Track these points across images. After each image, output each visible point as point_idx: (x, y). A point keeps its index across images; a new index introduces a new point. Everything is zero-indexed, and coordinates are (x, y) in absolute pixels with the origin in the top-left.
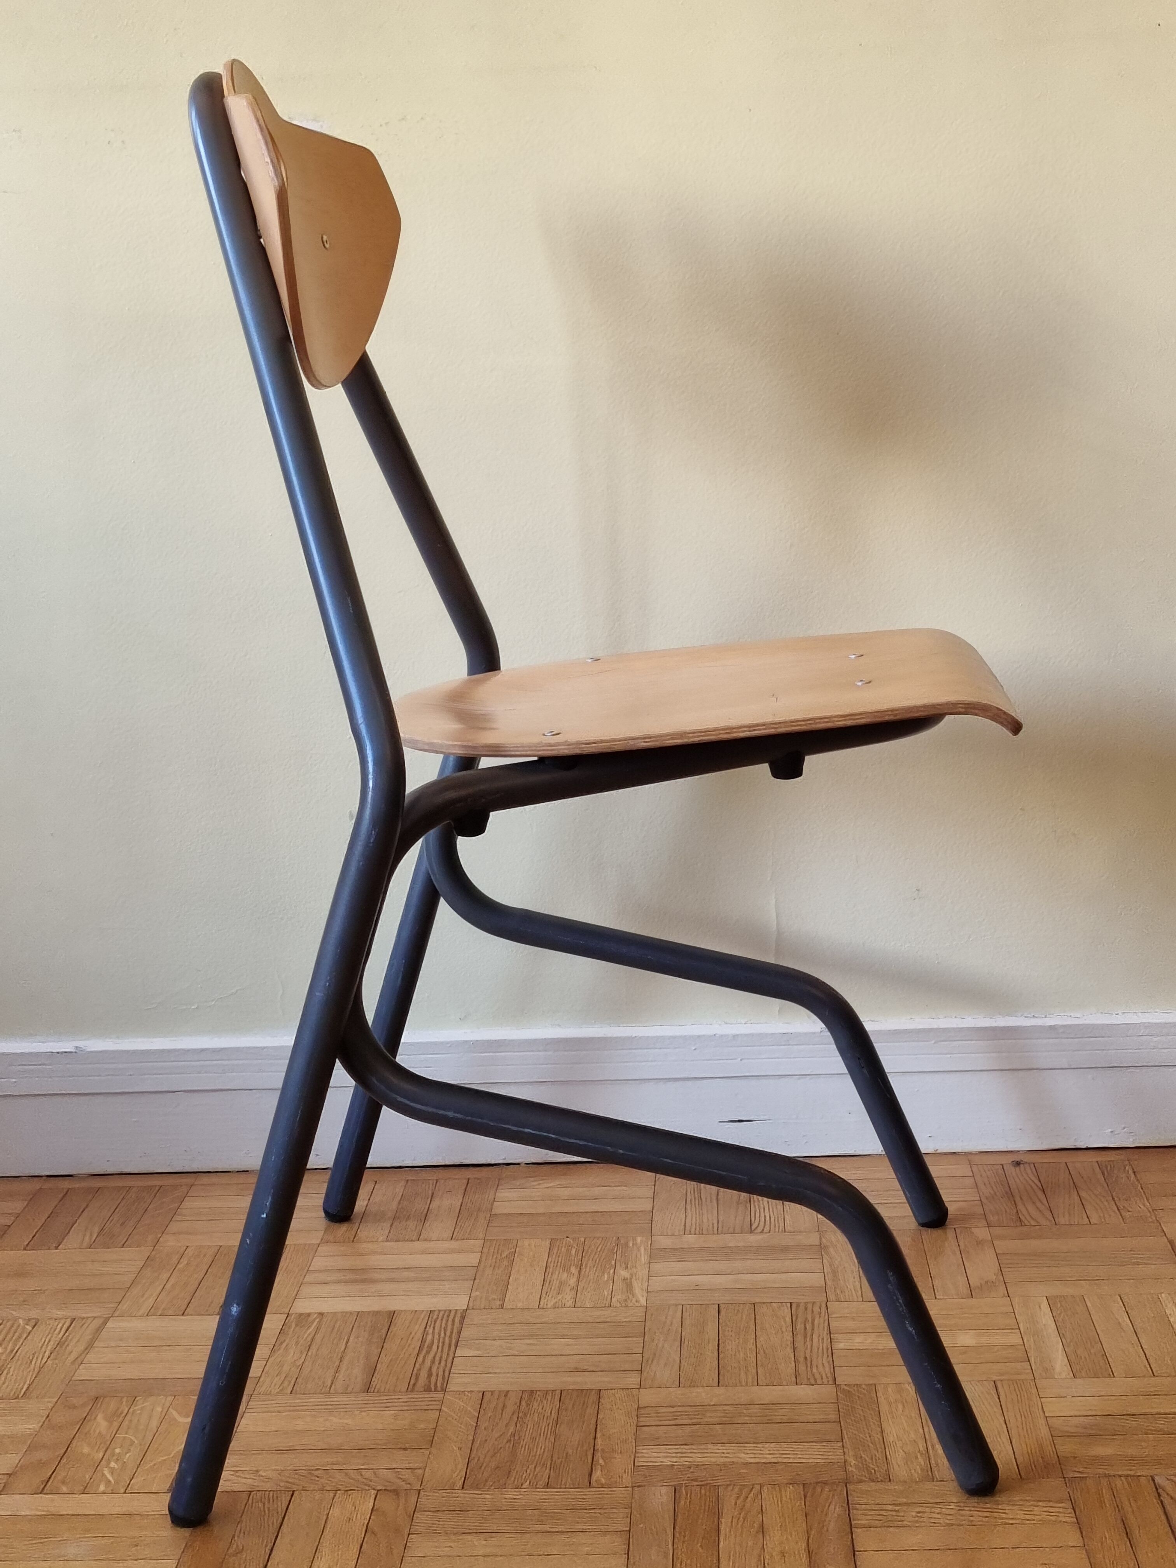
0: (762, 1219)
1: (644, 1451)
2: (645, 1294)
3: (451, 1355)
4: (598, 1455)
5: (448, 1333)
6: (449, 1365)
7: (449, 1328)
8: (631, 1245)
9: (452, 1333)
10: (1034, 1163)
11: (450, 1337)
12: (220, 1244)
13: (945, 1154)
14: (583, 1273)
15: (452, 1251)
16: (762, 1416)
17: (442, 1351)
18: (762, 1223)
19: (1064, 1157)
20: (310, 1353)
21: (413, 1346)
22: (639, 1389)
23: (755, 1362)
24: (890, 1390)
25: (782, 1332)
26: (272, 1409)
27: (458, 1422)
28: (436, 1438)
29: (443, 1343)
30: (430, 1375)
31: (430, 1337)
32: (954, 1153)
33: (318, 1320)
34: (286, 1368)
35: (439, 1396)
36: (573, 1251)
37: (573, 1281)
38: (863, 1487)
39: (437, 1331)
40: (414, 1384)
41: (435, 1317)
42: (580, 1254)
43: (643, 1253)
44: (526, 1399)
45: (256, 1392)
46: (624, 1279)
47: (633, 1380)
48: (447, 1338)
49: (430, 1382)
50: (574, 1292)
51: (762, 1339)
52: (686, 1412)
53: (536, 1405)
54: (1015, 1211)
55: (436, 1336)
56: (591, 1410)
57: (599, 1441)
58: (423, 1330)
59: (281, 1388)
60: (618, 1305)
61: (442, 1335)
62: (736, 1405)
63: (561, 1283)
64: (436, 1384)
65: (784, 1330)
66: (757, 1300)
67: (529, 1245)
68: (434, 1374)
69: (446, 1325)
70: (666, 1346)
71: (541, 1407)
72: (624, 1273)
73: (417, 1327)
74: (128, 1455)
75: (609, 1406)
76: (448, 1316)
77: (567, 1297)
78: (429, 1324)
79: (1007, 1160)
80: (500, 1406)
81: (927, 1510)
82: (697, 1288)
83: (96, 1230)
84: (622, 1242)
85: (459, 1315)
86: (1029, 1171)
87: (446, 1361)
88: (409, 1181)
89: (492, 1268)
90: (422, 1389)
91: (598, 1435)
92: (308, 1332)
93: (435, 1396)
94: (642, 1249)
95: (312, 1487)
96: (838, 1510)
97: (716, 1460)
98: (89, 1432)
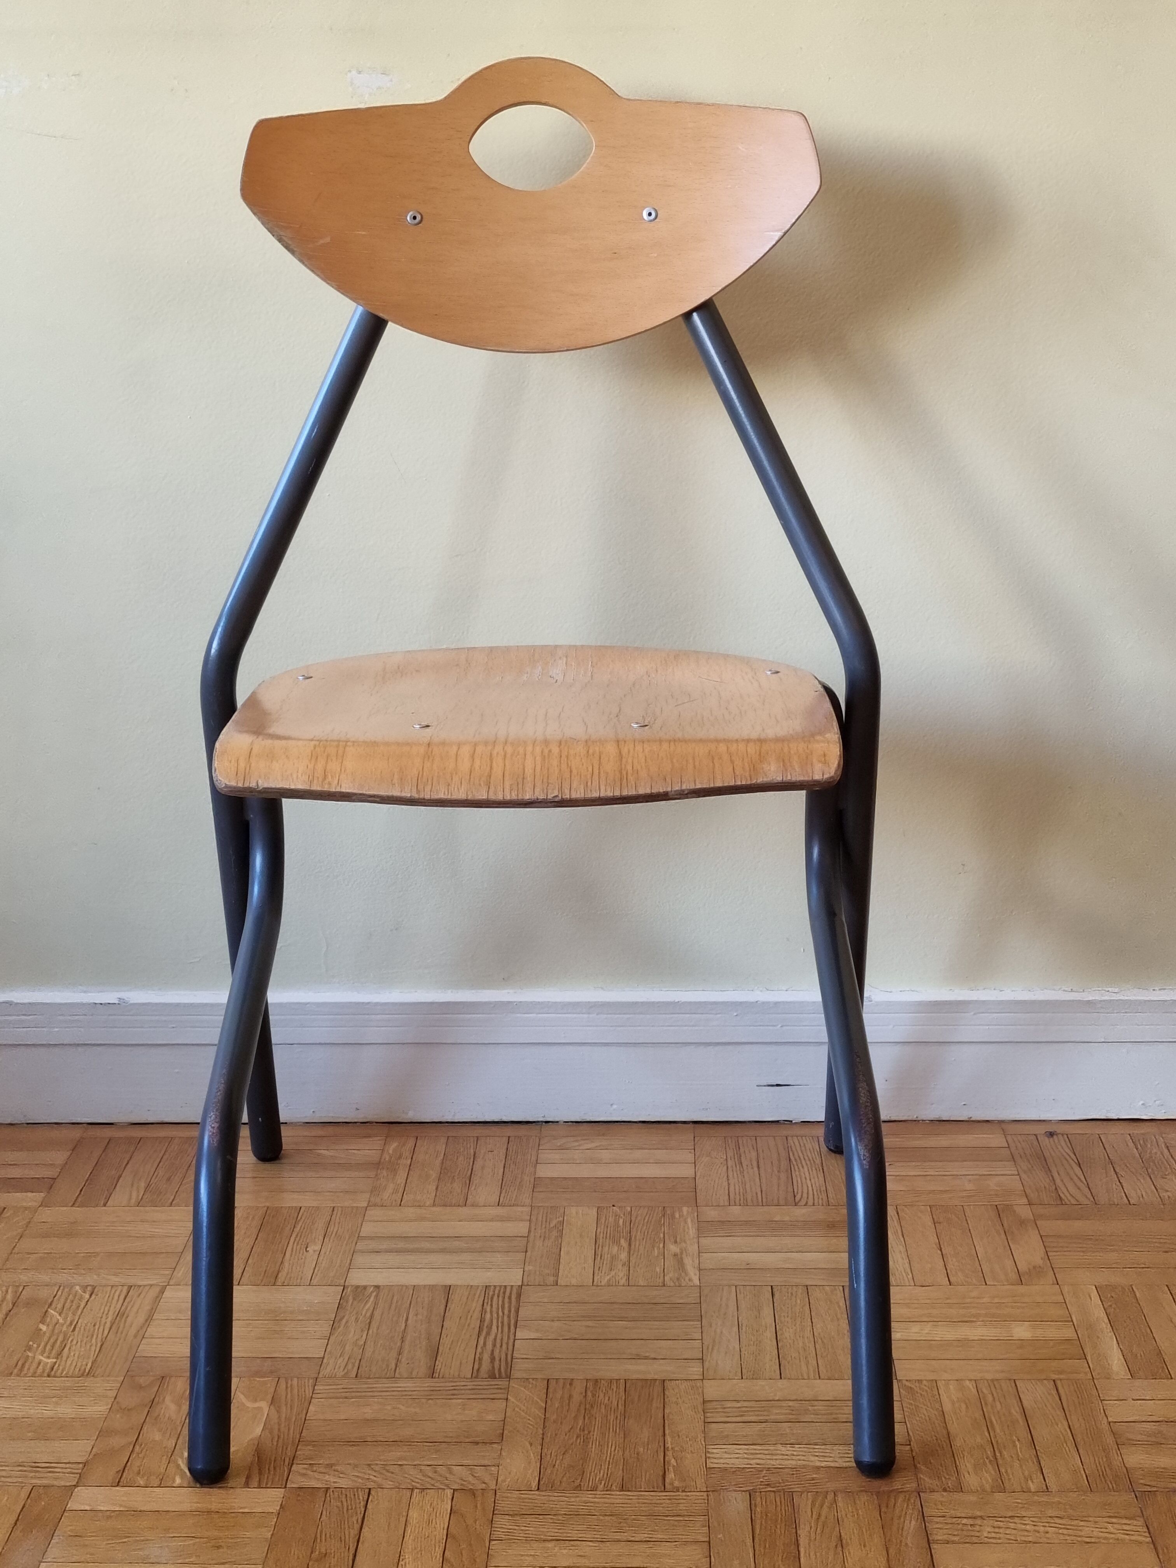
0: (805, 1191)
1: (715, 1451)
2: (698, 1273)
3: (512, 1337)
4: (669, 1454)
5: (506, 1312)
6: (511, 1347)
7: (506, 1306)
8: (677, 1216)
9: (510, 1311)
10: (1067, 1135)
11: (509, 1317)
12: (268, 1204)
13: (979, 1122)
14: (633, 1246)
15: (502, 1219)
16: (828, 1414)
17: (502, 1332)
18: (805, 1195)
19: (1098, 1129)
20: (370, 1332)
21: (472, 1326)
22: (702, 1380)
23: (814, 1352)
24: (951, 1387)
25: (838, 1319)
26: (339, 1395)
27: (526, 1413)
28: (505, 1432)
29: (502, 1323)
30: (493, 1359)
31: (488, 1316)
32: (988, 1121)
33: (374, 1294)
34: (348, 1348)
35: (503, 1383)
36: (621, 1221)
37: (623, 1256)
38: (936, 1496)
39: (494, 1309)
40: (478, 1370)
41: (491, 1293)
42: (628, 1224)
43: (690, 1226)
44: (591, 1389)
45: (321, 1376)
46: (675, 1255)
47: (695, 1370)
48: (506, 1318)
49: (493, 1367)
50: (626, 1268)
51: (818, 1326)
52: (751, 1407)
53: (602, 1395)
54: (1054, 1188)
55: (495, 1315)
56: (657, 1403)
57: (668, 1439)
58: (481, 1308)
59: (346, 1371)
60: (672, 1284)
61: (501, 1313)
62: (801, 1400)
63: (612, 1257)
64: (500, 1369)
65: (839, 1316)
66: (809, 1283)
67: (577, 1213)
68: (497, 1359)
69: (503, 1302)
70: (724, 1332)
71: (607, 1398)
72: (673, 1248)
73: (474, 1305)
75: (674, 1400)
76: (504, 1293)
77: (620, 1274)
78: (486, 1301)
79: (1041, 1130)
80: (566, 1396)
81: (1001, 1524)
82: (748, 1267)
83: (143, 1185)
84: (668, 1212)
85: (514, 1291)
86: (1063, 1143)
87: (507, 1344)
88: (450, 1139)
89: (542, 1239)
90: (487, 1376)
91: (667, 1432)
92: (367, 1307)
93: (500, 1383)
94: (689, 1220)
95: (388, 1484)
96: (913, 1522)
97: (786, 1462)
98: (159, 1415)
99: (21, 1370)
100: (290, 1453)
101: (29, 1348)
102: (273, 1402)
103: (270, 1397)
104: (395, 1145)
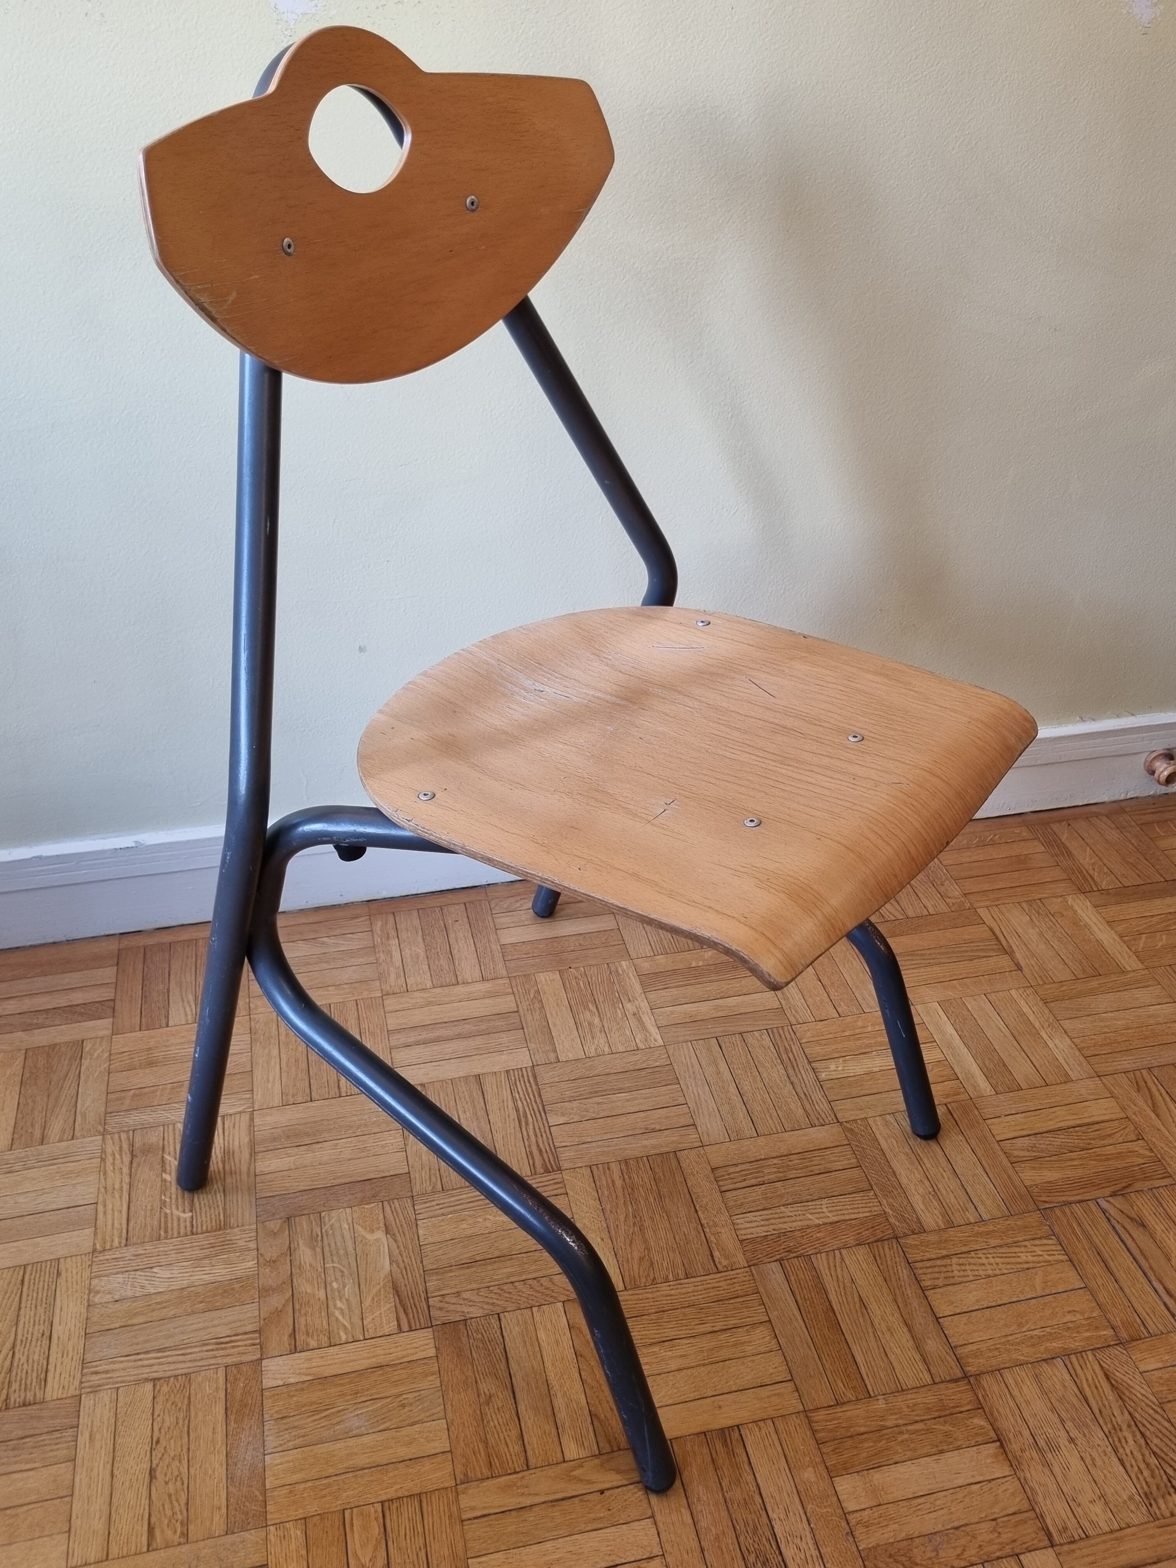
1: (739, 1221)
2: (657, 1031)
3: (546, 1125)
4: (707, 1231)
5: (532, 1098)
6: (549, 1136)
7: (530, 1090)
8: (620, 971)
9: (534, 1096)
11: (536, 1102)
14: (600, 1010)
15: (492, 995)
16: (804, 1167)
21: (511, 1117)
22: (702, 1147)
23: (772, 1103)
24: (880, 1124)
25: (775, 1066)
26: (437, 1213)
27: (586, 1206)
29: (533, 1110)
30: (540, 1152)
31: (519, 1102)
35: (557, 1176)
36: (582, 984)
37: (597, 1021)
38: (910, 1241)
39: (522, 1096)
40: (534, 1165)
41: (513, 1078)
42: (588, 987)
43: (633, 981)
44: (625, 1170)
45: (414, 1193)
46: (634, 1014)
47: (693, 1136)
48: (533, 1104)
49: (544, 1160)
50: (604, 1035)
51: (764, 1076)
52: (748, 1170)
53: (635, 1176)
55: (525, 1102)
56: (679, 1177)
57: (701, 1214)
58: (511, 1098)
59: (432, 1186)
60: (644, 1047)
61: (529, 1101)
62: (781, 1156)
63: (590, 1025)
64: (550, 1161)
65: (775, 1063)
66: (742, 1030)
67: (546, 981)
68: (544, 1150)
69: (525, 1085)
70: (700, 1093)
71: (641, 1180)
72: (631, 1007)
73: (504, 1092)
74: (346, 1290)
75: (690, 1171)
76: (523, 1077)
77: (602, 1041)
78: (512, 1087)
80: (610, 1181)
81: (965, 1261)
82: (692, 1020)
84: (613, 969)
85: (530, 1074)
88: (420, 912)
89: (530, 1013)
90: (542, 1172)
91: (697, 1208)
93: (555, 1176)
94: (631, 975)
95: (509, 1307)
96: (905, 1271)
97: (795, 1224)
98: (300, 1264)
99: (166, 1232)
100: (421, 1288)
101: (164, 1204)
102: (387, 1232)
103: (382, 1225)
104: (379, 924)
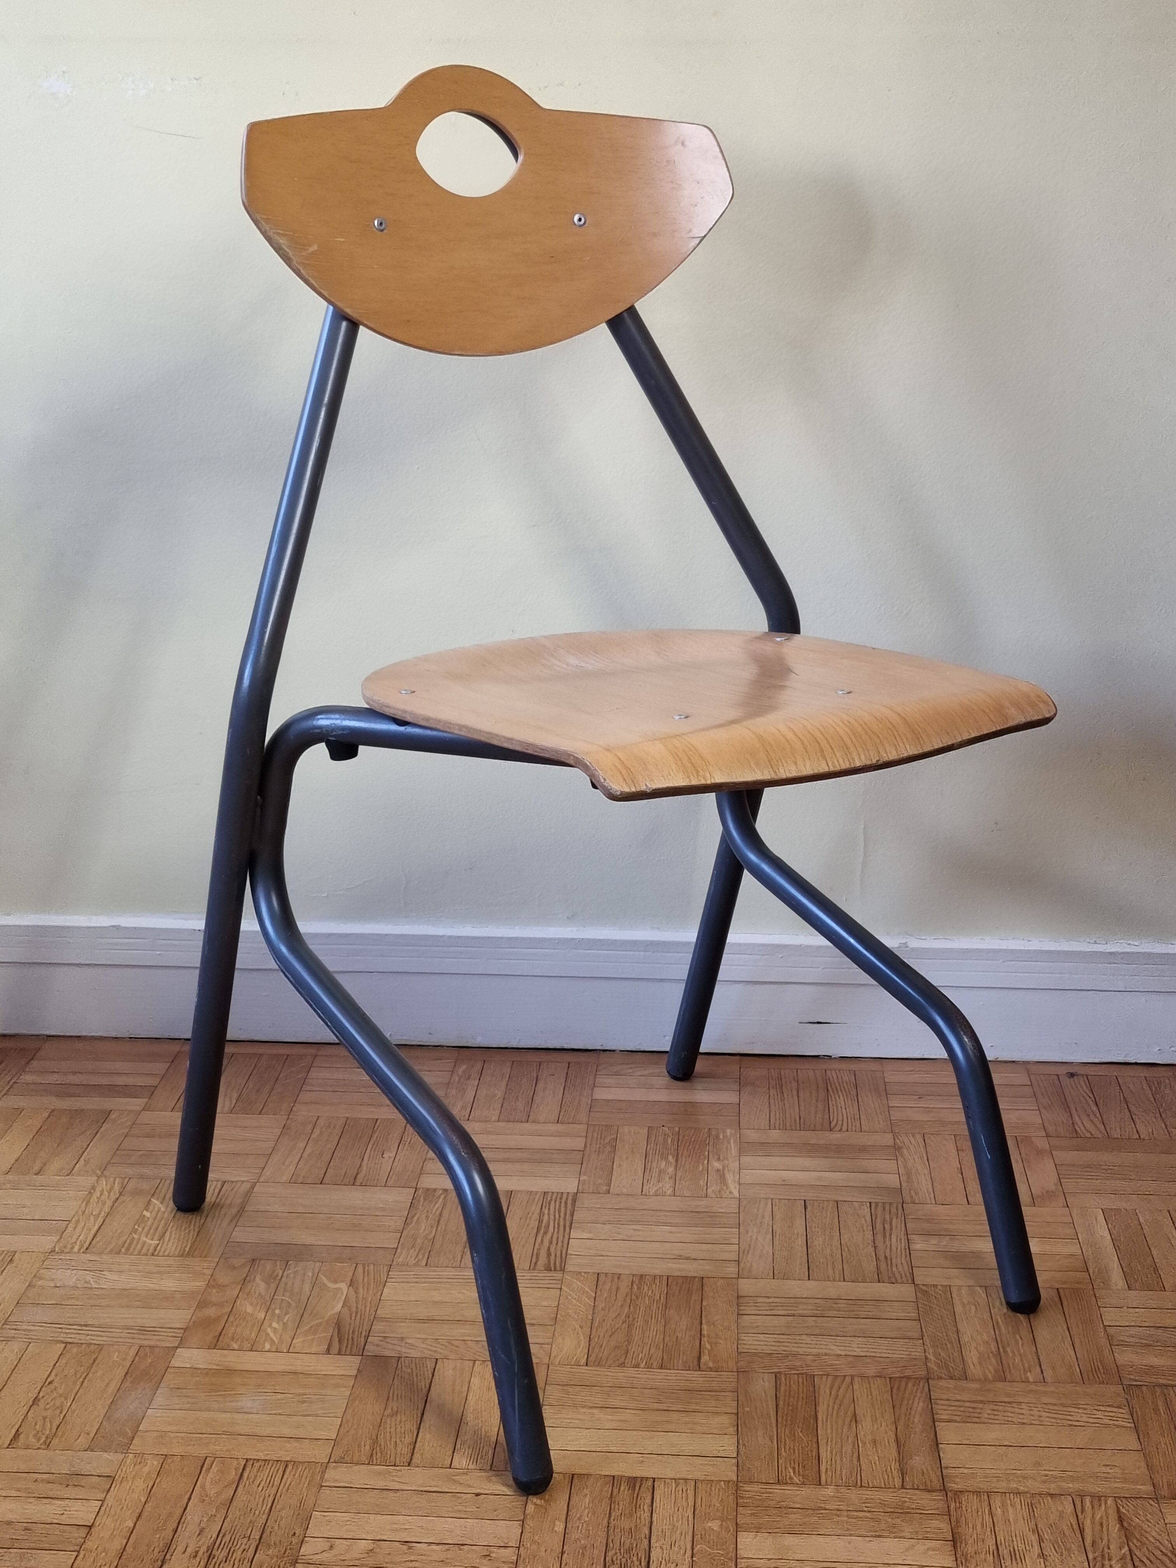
0: (840, 1119)
1: (745, 1338)
2: (738, 1186)
3: (567, 1237)
4: (705, 1339)
5: (562, 1215)
6: (565, 1246)
7: (563, 1209)
8: (721, 1137)
9: (565, 1214)
10: (1087, 1076)
11: (565, 1219)
12: (347, 1115)
13: (1005, 1062)
14: (679, 1162)
15: (559, 1135)
16: (850, 1311)
17: (558, 1232)
18: (840, 1122)
19: (1115, 1071)
20: (439, 1228)
21: (531, 1226)
22: (738, 1278)
23: (840, 1258)
24: (963, 1292)
25: (864, 1231)
26: (410, 1280)
27: (578, 1301)
28: (558, 1316)
29: (559, 1224)
30: (549, 1254)
31: (546, 1217)
32: (1014, 1062)
33: (442, 1197)
34: (419, 1241)
35: (558, 1275)
36: (669, 1140)
37: (671, 1170)
38: (942, 1383)
39: (552, 1213)
40: (536, 1263)
41: (549, 1198)
42: (676, 1143)
43: (733, 1146)
44: (637, 1282)
45: (394, 1263)
46: (718, 1171)
47: (732, 1270)
48: (561, 1219)
49: (549, 1261)
50: (672, 1181)
51: (846, 1237)
52: (780, 1303)
53: (646, 1288)
54: (1071, 1122)
55: (552, 1217)
56: (695, 1297)
57: (705, 1327)
58: (539, 1211)
59: (417, 1260)
60: (714, 1196)
61: (557, 1216)
62: (826, 1299)
63: (660, 1171)
64: (555, 1263)
65: (865, 1228)
66: (839, 1198)
67: (629, 1132)
68: (553, 1255)
69: (560, 1206)
70: (759, 1239)
71: (650, 1291)
72: (717, 1165)
73: (534, 1207)
74: (287, 1316)
75: (711, 1294)
76: (561, 1199)
77: (667, 1187)
78: (544, 1204)
79: (1063, 1071)
80: (614, 1288)
81: (1001, 1408)
82: (783, 1183)
83: (235, 1095)
84: (713, 1133)
85: (570, 1198)
86: (1083, 1084)
87: (563, 1242)
88: (515, 1063)
89: (597, 1153)
90: (543, 1269)
91: (704, 1322)
92: (436, 1207)
93: (555, 1275)
94: (732, 1142)
95: (452, 1356)
96: (921, 1404)
97: (810, 1350)
98: (250, 1292)
99: (128, 1249)
100: (366, 1328)
101: (135, 1231)
102: (351, 1284)
103: (348, 1280)
104: (464, 1067)
